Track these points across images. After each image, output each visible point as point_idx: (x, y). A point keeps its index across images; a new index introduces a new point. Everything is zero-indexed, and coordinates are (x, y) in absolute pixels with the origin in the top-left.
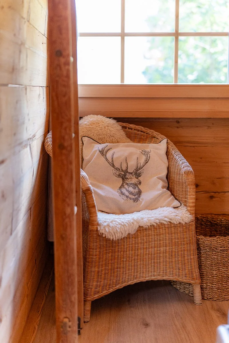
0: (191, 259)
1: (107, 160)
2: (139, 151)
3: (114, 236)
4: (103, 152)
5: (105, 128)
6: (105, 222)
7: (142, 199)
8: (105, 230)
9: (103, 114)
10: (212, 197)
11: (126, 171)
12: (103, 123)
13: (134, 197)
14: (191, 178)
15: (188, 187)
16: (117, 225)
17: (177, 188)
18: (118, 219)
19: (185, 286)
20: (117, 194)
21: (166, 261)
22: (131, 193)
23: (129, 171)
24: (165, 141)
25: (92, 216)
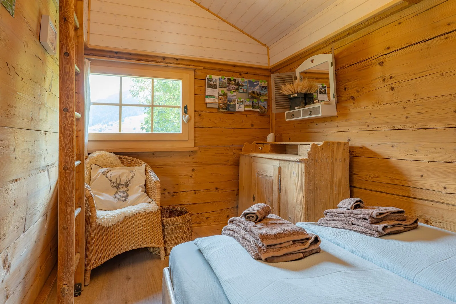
0: (158, 232)
1: (107, 177)
2: (128, 172)
3: (107, 224)
4: (104, 173)
5: (107, 158)
6: (102, 216)
7: (129, 200)
8: (101, 221)
9: (107, 151)
10: (173, 195)
11: (119, 184)
12: (106, 155)
13: (123, 199)
14: (158, 184)
15: (157, 190)
16: (110, 217)
17: (150, 191)
18: (111, 213)
19: (156, 249)
20: (113, 198)
21: (143, 236)
22: (122, 197)
23: (121, 183)
24: (145, 165)
25: (92, 213)
